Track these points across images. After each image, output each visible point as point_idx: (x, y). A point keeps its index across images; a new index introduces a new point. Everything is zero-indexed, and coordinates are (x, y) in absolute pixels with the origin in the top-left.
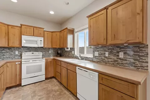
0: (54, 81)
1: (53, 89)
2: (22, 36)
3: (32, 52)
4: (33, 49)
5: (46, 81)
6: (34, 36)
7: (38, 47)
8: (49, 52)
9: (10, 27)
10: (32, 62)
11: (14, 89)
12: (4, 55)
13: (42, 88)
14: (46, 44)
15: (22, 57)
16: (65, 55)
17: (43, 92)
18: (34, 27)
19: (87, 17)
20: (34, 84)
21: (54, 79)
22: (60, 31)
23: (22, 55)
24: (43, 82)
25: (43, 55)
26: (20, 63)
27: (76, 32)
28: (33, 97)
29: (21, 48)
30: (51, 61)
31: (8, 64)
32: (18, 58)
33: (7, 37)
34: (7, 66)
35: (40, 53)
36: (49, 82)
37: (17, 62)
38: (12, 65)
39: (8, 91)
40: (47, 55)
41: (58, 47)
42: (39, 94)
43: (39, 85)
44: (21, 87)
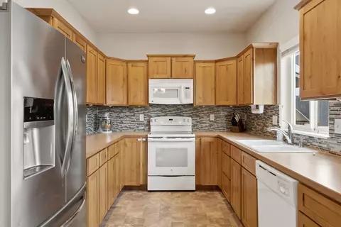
0: (216, 197)
1: (209, 214)
2: (150, 80)
3: (171, 118)
4: (172, 109)
5: (198, 193)
6: (171, 77)
7: (183, 105)
8: (209, 116)
9: (130, 65)
10: (166, 139)
11: (135, 193)
12: (122, 123)
13: (185, 206)
14: (201, 96)
15: (150, 129)
16: (255, 128)
17: (183, 214)
18: (172, 57)
19: (295, 8)
20: (170, 193)
21: (217, 194)
22: (238, 56)
23: (151, 124)
24: (191, 193)
25: (193, 126)
26: (144, 140)
27: (283, 54)
28: (162, 216)
29: (147, 107)
30: (210, 143)
31: (127, 140)
32: (144, 129)
33: (125, 86)
34: (125, 145)
35: (187, 118)
36: (206, 196)
37: (139, 137)
38: (132, 143)
39: (127, 193)
40: (204, 125)
41: (232, 102)
42: (174, 215)
43: (179, 197)
44: (146, 192)
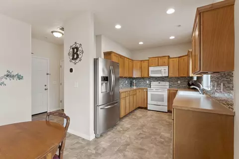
2: (150, 67)
3: (160, 82)
6: (158, 66)
8: (177, 82)
9: (142, 62)
12: (140, 84)
23: (151, 84)
25: (170, 86)
26: (146, 90)
33: (140, 70)
34: (139, 91)
35: (167, 82)
38: (142, 91)
40: (175, 86)
44: (147, 110)
